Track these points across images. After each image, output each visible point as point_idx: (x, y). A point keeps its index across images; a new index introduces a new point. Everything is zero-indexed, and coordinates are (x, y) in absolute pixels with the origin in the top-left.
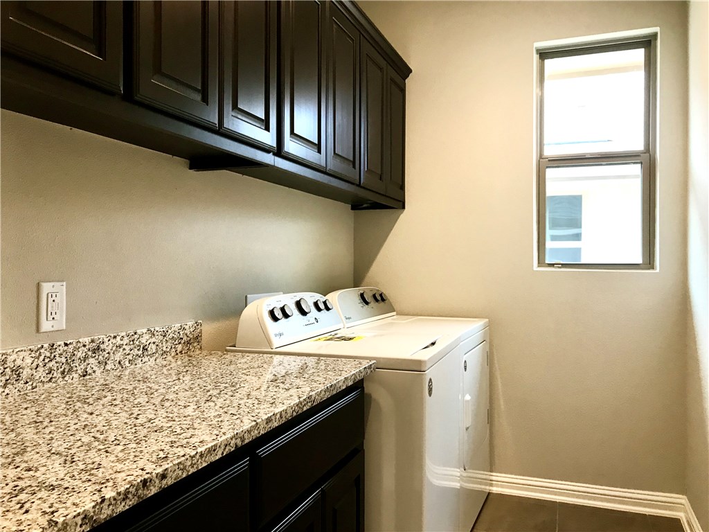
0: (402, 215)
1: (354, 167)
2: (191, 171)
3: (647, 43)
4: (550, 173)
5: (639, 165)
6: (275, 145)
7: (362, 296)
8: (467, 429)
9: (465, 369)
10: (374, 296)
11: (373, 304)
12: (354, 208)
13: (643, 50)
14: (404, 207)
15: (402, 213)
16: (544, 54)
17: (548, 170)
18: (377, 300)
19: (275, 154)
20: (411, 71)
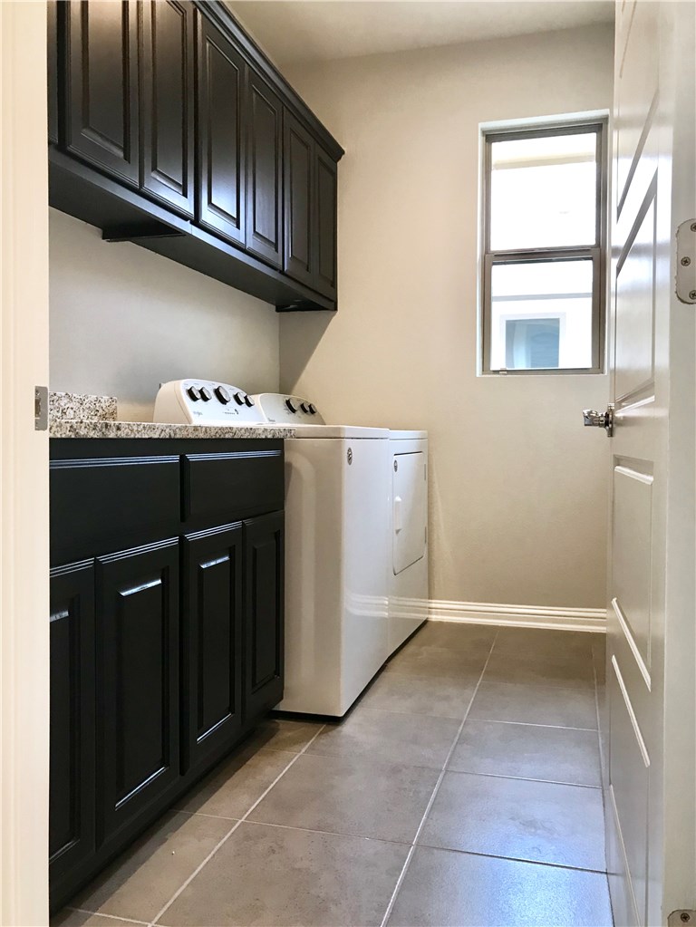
0: (334, 318)
1: (277, 250)
2: (104, 241)
3: (598, 127)
4: (498, 271)
5: (590, 262)
6: (193, 212)
7: (288, 403)
8: (398, 531)
9: (396, 470)
10: (302, 406)
11: (299, 412)
12: (279, 309)
13: (595, 134)
14: (336, 309)
15: (334, 315)
16: (491, 137)
17: (495, 268)
18: (305, 411)
19: (192, 223)
20: (343, 152)
